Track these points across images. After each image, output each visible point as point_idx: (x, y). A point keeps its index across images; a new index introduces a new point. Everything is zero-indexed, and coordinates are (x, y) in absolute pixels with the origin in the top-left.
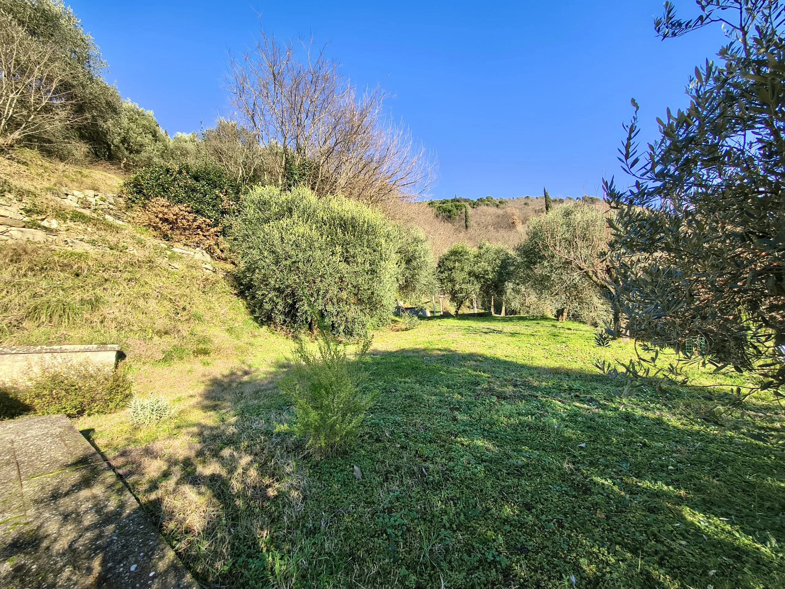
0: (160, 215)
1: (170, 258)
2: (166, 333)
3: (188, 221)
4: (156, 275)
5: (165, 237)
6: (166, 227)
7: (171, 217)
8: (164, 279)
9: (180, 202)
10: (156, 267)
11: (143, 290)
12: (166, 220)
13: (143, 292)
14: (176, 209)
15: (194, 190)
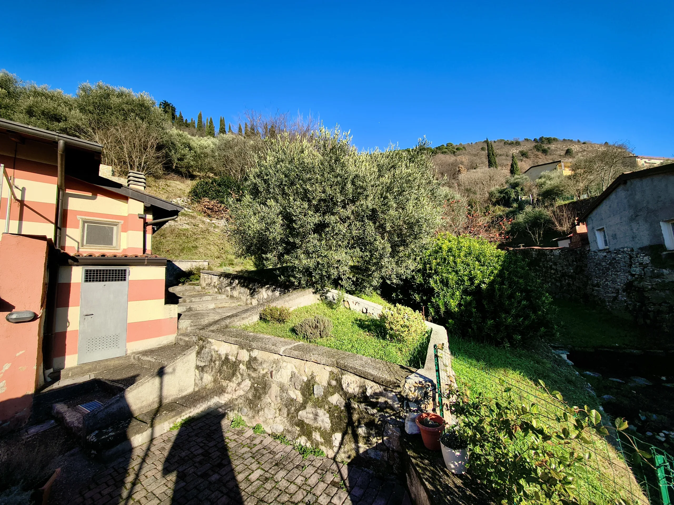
0: (206, 206)
1: (214, 227)
2: (219, 257)
3: (218, 208)
4: (211, 235)
5: (209, 216)
6: (209, 212)
7: (211, 207)
9: (214, 198)
12: (208, 208)
14: (212, 202)
15: (219, 192)
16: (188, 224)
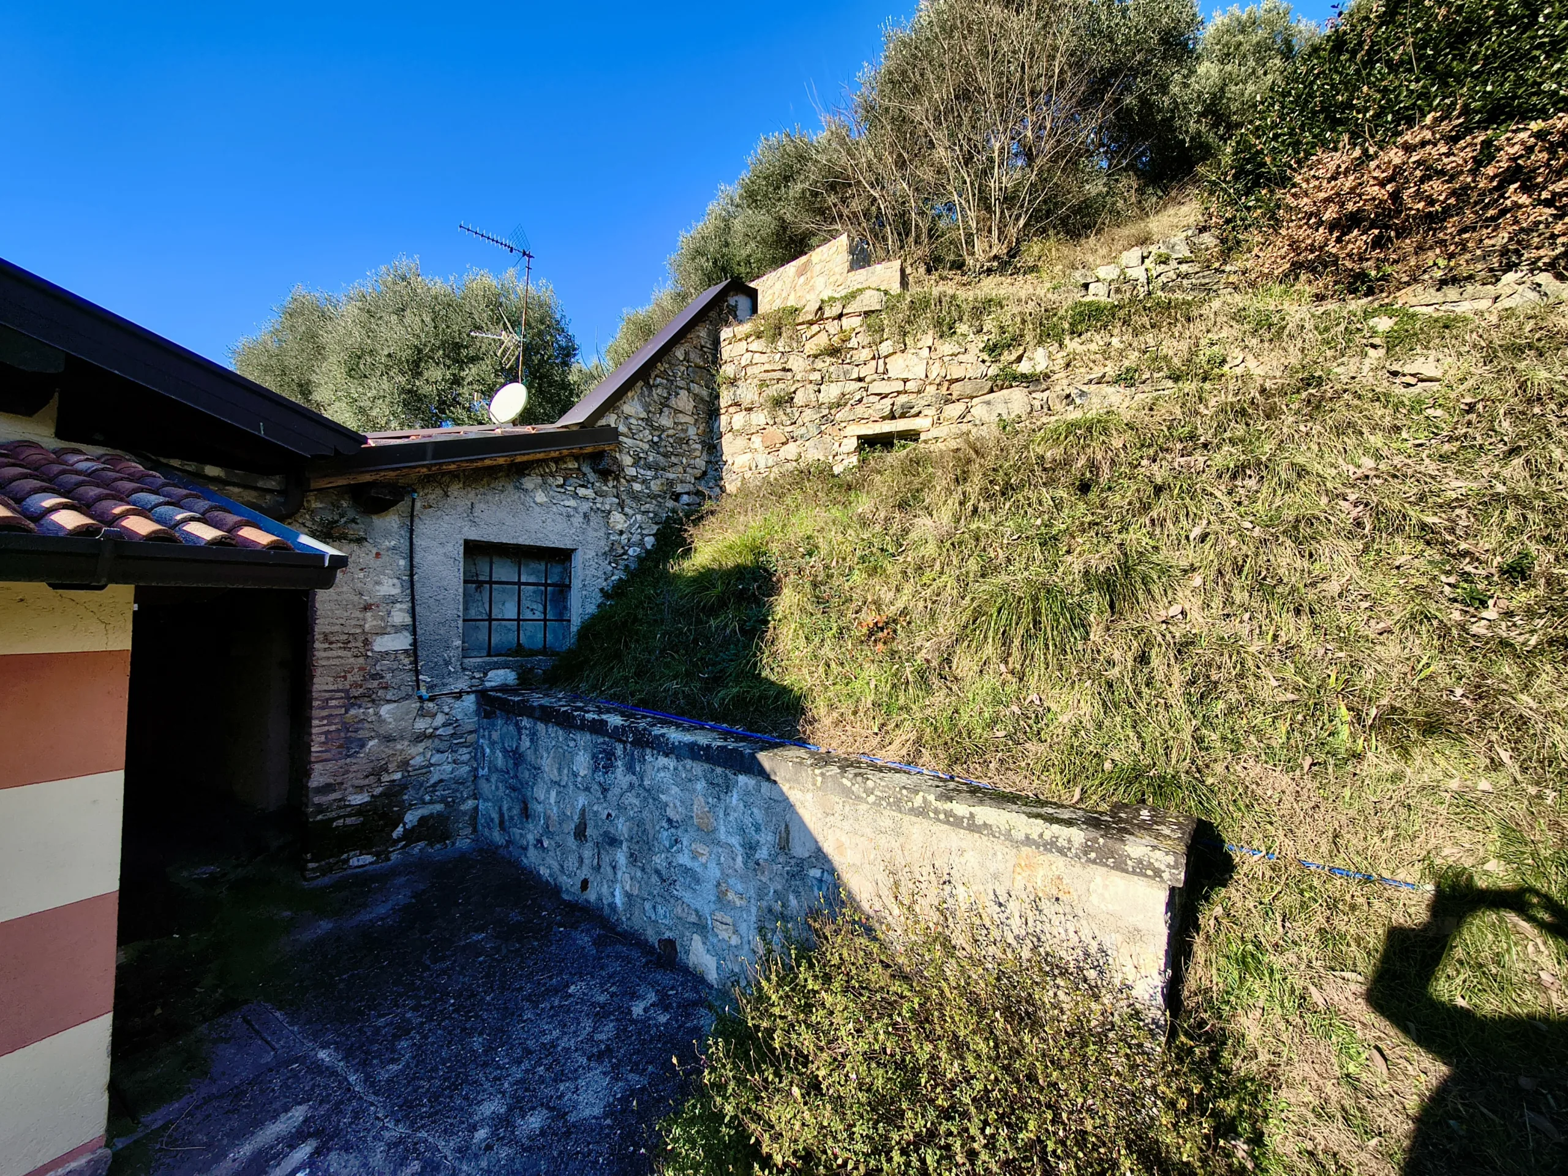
0: (1331, 213)
3: (1453, 175)
4: (1339, 430)
6: (1355, 247)
7: (1374, 196)
8: (1376, 440)
9: (1407, 118)
10: (1337, 395)
11: (1292, 505)
12: (1353, 221)
13: (1289, 515)
16: (1127, 379)
